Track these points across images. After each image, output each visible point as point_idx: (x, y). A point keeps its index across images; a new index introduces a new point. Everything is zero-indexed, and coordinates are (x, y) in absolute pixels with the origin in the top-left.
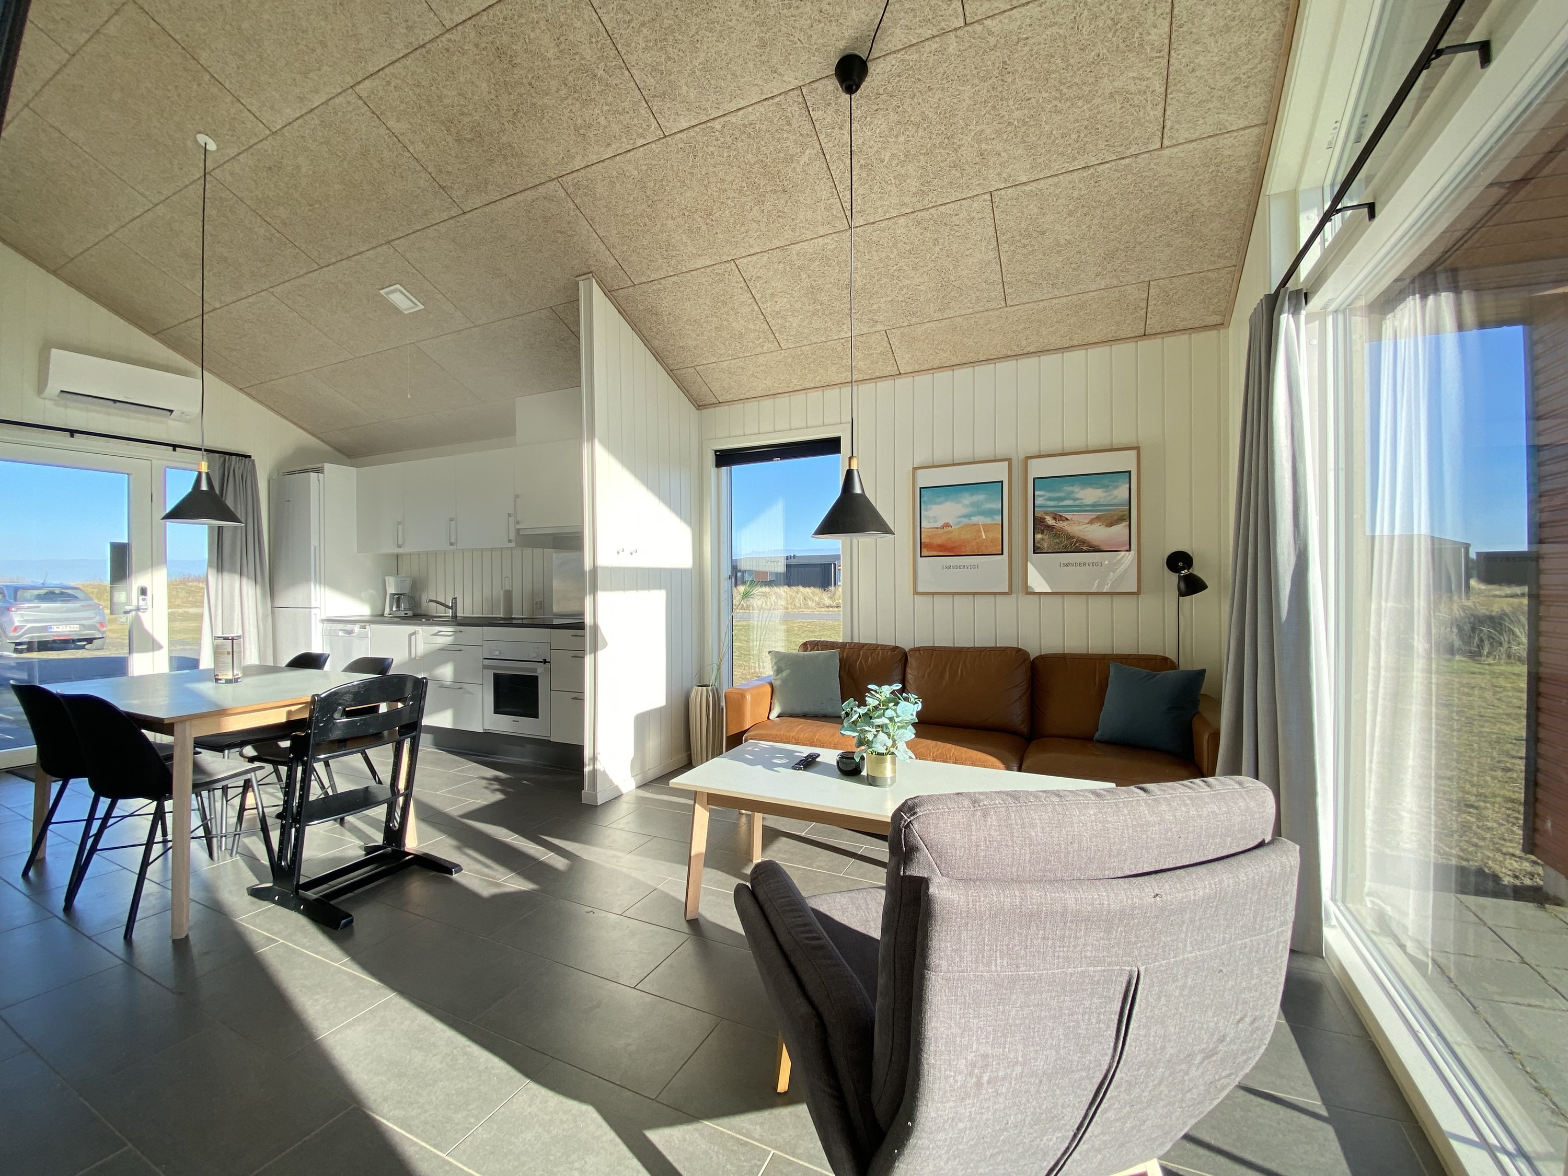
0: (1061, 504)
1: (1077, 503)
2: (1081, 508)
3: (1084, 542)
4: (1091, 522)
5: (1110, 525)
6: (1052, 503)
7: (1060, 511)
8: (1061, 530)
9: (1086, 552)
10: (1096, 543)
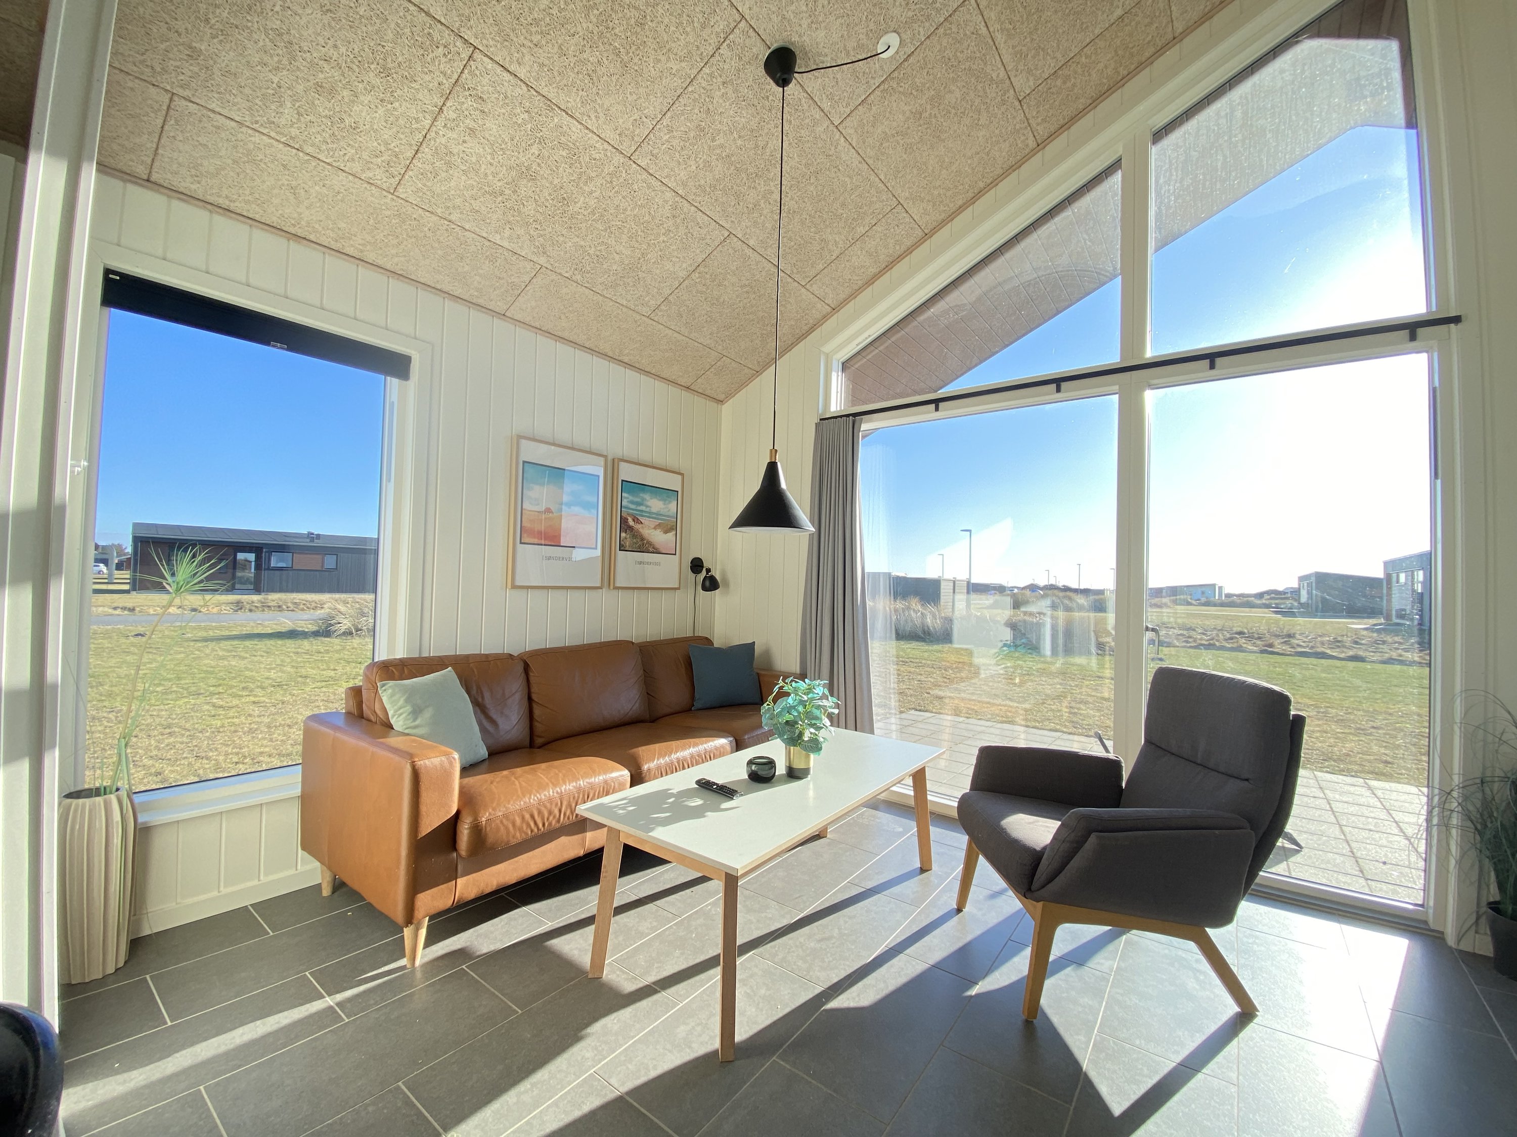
0: (639, 508)
1: (648, 509)
2: (651, 515)
3: (650, 543)
4: (655, 528)
5: (666, 532)
6: (633, 507)
7: (637, 514)
8: (638, 531)
9: (651, 553)
10: (657, 546)
